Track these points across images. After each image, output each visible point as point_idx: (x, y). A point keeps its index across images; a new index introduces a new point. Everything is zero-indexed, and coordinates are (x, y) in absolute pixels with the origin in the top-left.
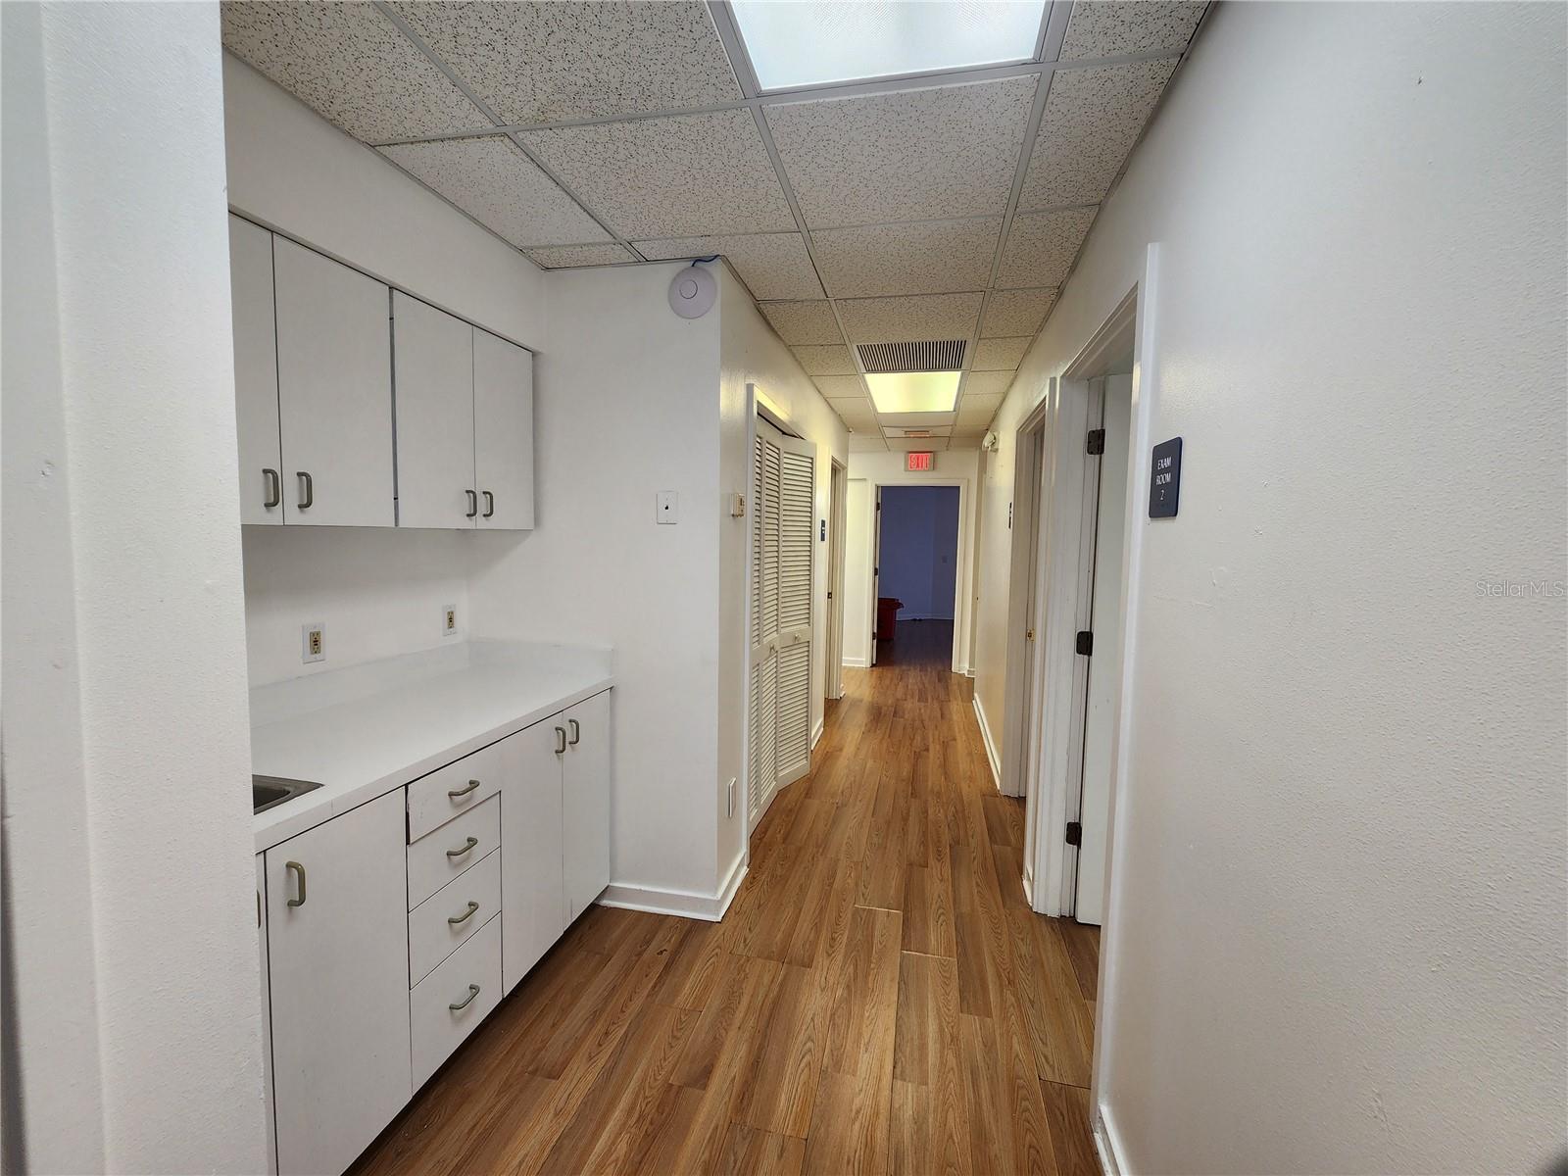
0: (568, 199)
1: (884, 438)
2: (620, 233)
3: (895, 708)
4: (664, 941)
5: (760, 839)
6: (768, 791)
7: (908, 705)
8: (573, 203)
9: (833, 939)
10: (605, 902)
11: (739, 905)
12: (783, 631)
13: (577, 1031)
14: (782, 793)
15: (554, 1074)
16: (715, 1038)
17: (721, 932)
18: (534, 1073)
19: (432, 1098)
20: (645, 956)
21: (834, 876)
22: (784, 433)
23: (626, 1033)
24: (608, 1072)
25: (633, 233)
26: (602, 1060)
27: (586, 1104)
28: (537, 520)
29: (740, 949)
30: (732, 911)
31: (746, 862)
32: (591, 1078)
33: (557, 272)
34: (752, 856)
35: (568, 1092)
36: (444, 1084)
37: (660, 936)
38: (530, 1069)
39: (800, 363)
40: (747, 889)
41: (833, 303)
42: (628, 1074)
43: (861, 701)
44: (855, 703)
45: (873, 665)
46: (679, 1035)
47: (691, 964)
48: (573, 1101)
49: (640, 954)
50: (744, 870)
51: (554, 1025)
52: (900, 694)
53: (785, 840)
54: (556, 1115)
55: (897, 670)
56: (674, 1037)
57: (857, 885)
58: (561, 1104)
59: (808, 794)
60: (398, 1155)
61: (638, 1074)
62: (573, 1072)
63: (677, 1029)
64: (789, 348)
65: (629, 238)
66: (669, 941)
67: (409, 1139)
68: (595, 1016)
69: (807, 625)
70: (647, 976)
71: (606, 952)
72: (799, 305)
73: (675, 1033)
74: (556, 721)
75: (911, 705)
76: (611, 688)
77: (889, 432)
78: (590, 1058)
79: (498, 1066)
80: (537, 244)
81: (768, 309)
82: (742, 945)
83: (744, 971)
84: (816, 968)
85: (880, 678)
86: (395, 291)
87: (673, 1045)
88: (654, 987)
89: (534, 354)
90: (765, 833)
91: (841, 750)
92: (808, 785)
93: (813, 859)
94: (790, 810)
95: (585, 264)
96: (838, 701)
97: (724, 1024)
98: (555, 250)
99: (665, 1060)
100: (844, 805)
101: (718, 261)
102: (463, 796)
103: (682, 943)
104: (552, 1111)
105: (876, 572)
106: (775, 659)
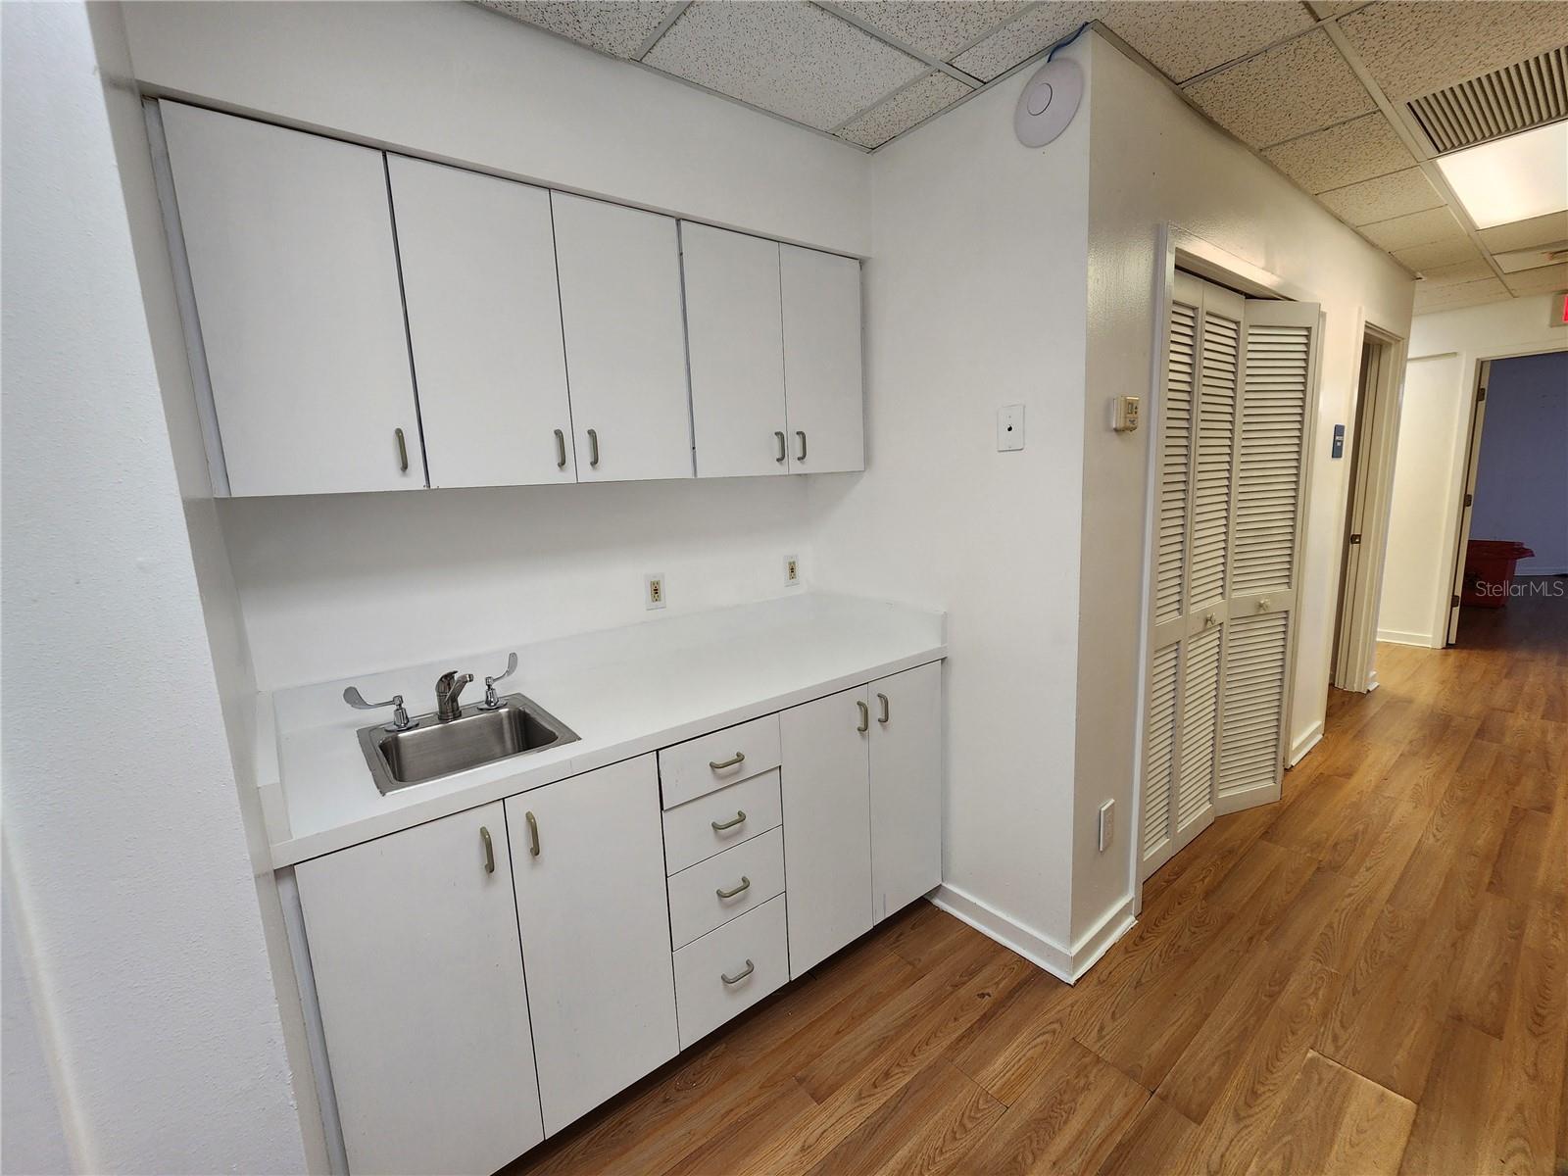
0: (844, 27)
1: (1497, 274)
2: (929, 52)
3: (1483, 723)
4: (992, 981)
5: (1167, 882)
6: (1194, 814)
7: (1518, 721)
8: (853, 30)
9: (1255, 1094)
10: (937, 902)
11: (1106, 972)
12: (1235, 595)
13: (858, 1053)
14: (1222, 822)
15: (820, 1096)
16: (1015, 1159)
17: (1069, 1001)
18: (800, 1081)
19: (710, 1055)
20: (962, 991)
21: (1283, 983)
22: (1249, 296)
23: (907, 1087)
24: (871, 1129)
25: (946, 43)
26: (873, 1105)
27: (836, 1154)
28: (868, 459)
29: (1090, 1041)
30: (1095, 976)
31: (1135, 908)
32: (851, 1125)
33: (886, 149)
34: (1145, 903)
35: (824, 1127)
36: (724, 1045)
37: (986, 973)
38: (799, 1074)
39: (1288, 177)
40: (1127, 951)
41: (1333, 28)
42: (891, 1146)
43: (1410, 701)
44: (1397, 704)
45: (1448, 646)
46: (969, 1126)
47: (1015, 1029)
48: (824, 1144)
49: (956, 986)
50: (1129, 922)
51: (838, 1032)
52: (1501, 696)
53: (1208, 894)
54: (803, 1149)
55: (1502, 658)
56: (962, 1125)
57: (1325, 1015)
58: (811, 1140)
59: (1269, 833)
60: (664, 1102)
61: (903, 1153)
62: (837, 1104)
63: (970, 1117)
64: (1261, 154)
65: (944, 55)
66: (997, 984)
67: (678, 1090)
68: (882, 1045)
69: (1286, 586)
70: (955, 1019)
71: (918, 967)
72: (1259, 61)
73: (966, 1121)
74: (859, 694)
75: (1522, 723)
76: (943, 660)
77: (1508, 264)
78: (860, 1097)
79: (773, 1051)
80: (844, 117)
81: (1202, 93)
82: (1094, 1033)
83: (1087, 1076)
84: (1209, 1130)
85: (1461, 668)
86: (683, 223)
87: (958, 1136)
88: (960, 1039)
89: (862, 262)
90: (1178, 875)
91: (1349, 775)
92: (1274, 820)
93: (1251, 939)
94: (1230, 852)
95: (910, 124)
96: (1362, 697)
97: (1035, 1144)
98: (866, 117)
99: (941, 1153)
100: (1335, 867)
101: (1089, 36)
102: (728, 770)
103: (1012, 993)
104: (800, 1144)
105: (1467, 500)
106: (1217, 635)
